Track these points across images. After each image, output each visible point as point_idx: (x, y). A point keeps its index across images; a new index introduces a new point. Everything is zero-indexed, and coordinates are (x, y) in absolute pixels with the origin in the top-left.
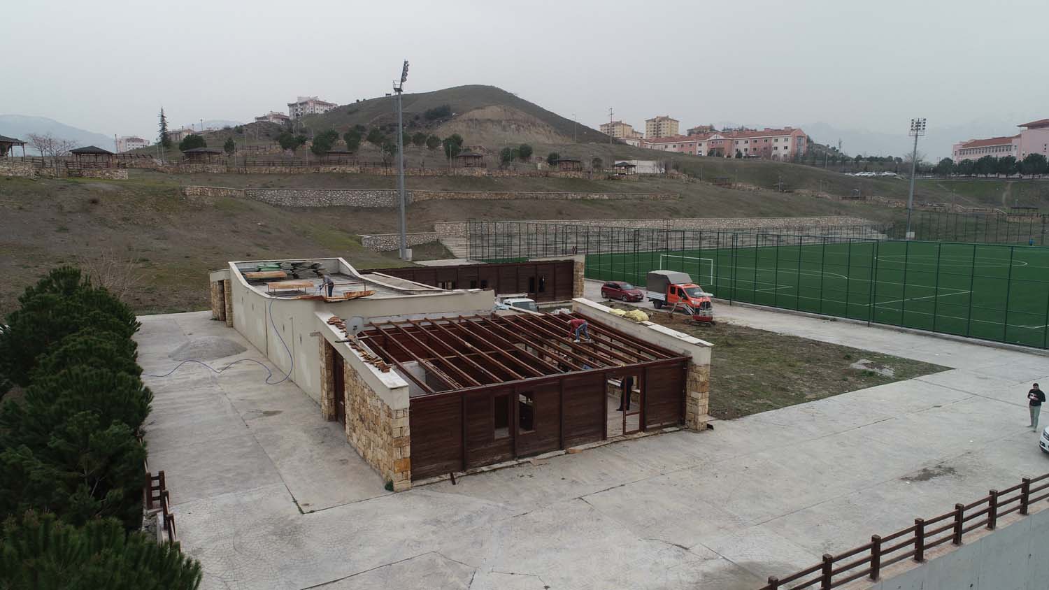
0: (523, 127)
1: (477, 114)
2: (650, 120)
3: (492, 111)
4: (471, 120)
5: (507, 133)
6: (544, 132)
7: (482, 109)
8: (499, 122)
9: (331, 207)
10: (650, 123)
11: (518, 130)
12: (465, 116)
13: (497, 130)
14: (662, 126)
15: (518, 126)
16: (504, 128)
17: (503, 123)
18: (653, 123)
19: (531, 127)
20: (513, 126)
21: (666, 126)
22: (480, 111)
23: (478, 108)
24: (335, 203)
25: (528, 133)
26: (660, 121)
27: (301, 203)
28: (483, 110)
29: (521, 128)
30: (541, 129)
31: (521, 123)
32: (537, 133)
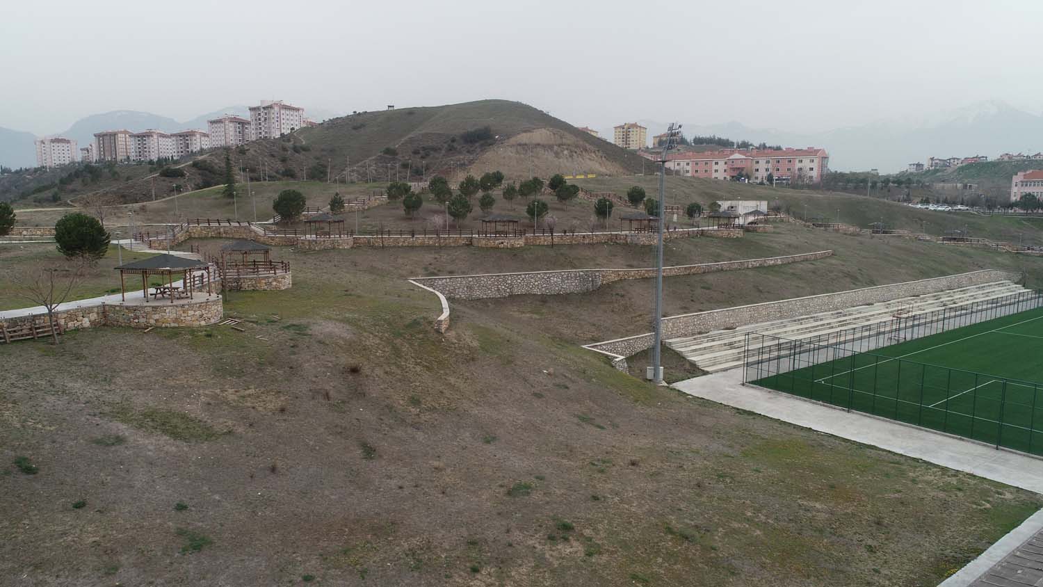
0: (576, 152)
1: (524, 138)
2: (618, 127)
3: (541, 135)
4: (520, 145)
5: (561, 160)
6: (596, 158)
7: (530, 131)
8: (551, 147)
9: (513, 297)
10: (619, 130)
11: (571, 156)
12: (513, 140)
13: (549, 156)
14: (631, 133)
15: (571, 152)
16: (557, 155)
17: (556, 148)
18: (622, 130)
19: (584, 153)
20: (566, 152)
21: (635, 133)
22: (529, 134)
23: (525, 132)
24: (516, 291)
25: (581, 159)
26: (629, 128)
27: (477, 294)
28: (531, 134)
29: (574, 154)
30: (593, 155)
31: (573, 149)
32: (590, 159)
